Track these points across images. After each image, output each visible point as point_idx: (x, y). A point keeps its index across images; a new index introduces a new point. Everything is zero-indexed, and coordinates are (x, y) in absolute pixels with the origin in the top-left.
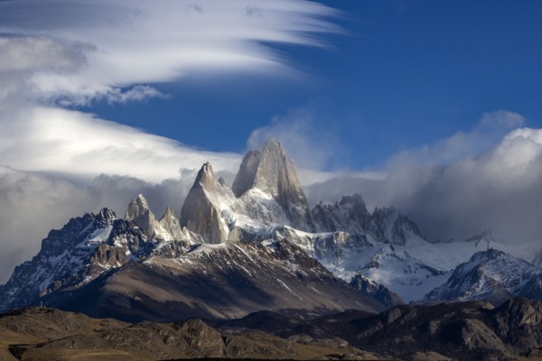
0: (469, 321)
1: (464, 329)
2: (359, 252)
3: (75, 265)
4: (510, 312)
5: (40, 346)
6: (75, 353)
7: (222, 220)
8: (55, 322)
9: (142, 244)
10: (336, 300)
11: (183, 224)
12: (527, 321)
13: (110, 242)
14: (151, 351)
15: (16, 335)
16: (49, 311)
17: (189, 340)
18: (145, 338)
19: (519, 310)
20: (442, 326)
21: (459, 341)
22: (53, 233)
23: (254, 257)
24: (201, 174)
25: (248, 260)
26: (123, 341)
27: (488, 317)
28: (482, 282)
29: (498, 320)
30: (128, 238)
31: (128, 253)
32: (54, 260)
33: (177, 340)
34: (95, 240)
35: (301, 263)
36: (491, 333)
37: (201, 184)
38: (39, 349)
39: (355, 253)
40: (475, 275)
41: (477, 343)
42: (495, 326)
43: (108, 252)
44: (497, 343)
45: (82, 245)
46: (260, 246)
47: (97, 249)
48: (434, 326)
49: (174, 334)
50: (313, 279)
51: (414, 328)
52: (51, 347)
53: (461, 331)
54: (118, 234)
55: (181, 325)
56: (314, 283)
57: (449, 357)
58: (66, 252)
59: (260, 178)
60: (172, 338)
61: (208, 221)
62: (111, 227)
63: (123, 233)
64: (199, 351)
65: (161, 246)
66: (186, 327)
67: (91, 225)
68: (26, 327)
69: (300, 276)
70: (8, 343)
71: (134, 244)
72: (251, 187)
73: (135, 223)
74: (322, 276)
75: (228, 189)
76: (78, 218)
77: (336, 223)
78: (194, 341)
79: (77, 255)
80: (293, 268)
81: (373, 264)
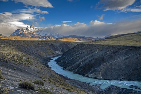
5: (16, 38)
7: (29, 30)
9: (23, 31)
10: (37, 36)
11: (26, 30)
21: (46, 39)
22: (16, 30)
24: (27, 27)
27: (48, 37)
32: (16, 32)
40: (47, 34)
46: (32, 32)
47: (20, 32)
48: (44, 38)
50: (36, 34)
59: (32, 27)
62: (21, 30)
67: (19, 30)
70: (14, 38)
75: (29, 28)
79: (18, 32)
80: (34, 33)
81: (40, 33)
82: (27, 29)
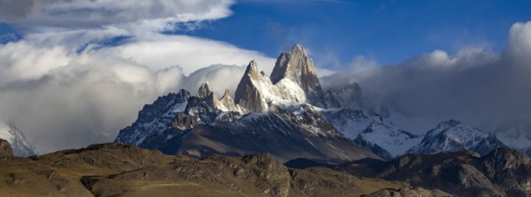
0: (464, 166)
1: (460, 172)
2: (358, 121)
3: (161, 128)
4: (496, 159)
5: (111, 177)
6: (146, 184)
7: (263, 100)
8: (131, 157)
9: (209, 114)
10: (347, 154)
11: (237, 102)
12: (508, 166)
13: (186, 112)
14: (221, 183)
15: (92, 167)
16: (125, 146)
17: (258, 173)
18: (215, 170)
19: (502, 158)
20: (442, 169)
21: (457, 181)
22: (146, 107)
23: (288, 122)
24: (249, 69)
25: (284, 124)
26: (193, 173)
27: (478, 163)
28: (447, 142)
29: (486, 165)
30: (199, 110)
31: (199, 119)
32: (146, 125)
33: (246, 173)
34: (176, 111)
35: (321, 128)
36: (482, 175)
37: (249, 75)
38: (110, 180)
39: (355, 123)
40: (441, 138)
41: (471, 183)
42: (484, 170)
43: (185, 119)
44: (486, 182)
45: (166, 115)
46: (293, 115)
47: (177, 117)
48: (436, 169)
49: (243, 167)
50: (330, 138)
51: (420, 171)
52: (123, 178)
53: (458, 173)
54: (192, 107)
55: (251, 159)
56: (330, 142)
57: (450, 193)
58: (155, 120)
59: (288, 72)
60: (242, 170)
61: (254, 100)
62: (187, 102)
63: (195, 106)
64: (268, 183)
65: (222, 115)
66: (254, 160)
67: (173, 101)
68: (103, 161)
69: (321, 136)
70: (81, 175)
71: (203, 113)
72: (283, 78)
73: (204, 99)
74: (336, 136)
75: (268, 79)
76: (164, 97)
77: (341, 103)
78: (262, 174)
79: (163, 122)
80: (316, 130)
81: (368, 130)
82: (245, 91)
